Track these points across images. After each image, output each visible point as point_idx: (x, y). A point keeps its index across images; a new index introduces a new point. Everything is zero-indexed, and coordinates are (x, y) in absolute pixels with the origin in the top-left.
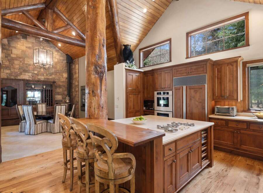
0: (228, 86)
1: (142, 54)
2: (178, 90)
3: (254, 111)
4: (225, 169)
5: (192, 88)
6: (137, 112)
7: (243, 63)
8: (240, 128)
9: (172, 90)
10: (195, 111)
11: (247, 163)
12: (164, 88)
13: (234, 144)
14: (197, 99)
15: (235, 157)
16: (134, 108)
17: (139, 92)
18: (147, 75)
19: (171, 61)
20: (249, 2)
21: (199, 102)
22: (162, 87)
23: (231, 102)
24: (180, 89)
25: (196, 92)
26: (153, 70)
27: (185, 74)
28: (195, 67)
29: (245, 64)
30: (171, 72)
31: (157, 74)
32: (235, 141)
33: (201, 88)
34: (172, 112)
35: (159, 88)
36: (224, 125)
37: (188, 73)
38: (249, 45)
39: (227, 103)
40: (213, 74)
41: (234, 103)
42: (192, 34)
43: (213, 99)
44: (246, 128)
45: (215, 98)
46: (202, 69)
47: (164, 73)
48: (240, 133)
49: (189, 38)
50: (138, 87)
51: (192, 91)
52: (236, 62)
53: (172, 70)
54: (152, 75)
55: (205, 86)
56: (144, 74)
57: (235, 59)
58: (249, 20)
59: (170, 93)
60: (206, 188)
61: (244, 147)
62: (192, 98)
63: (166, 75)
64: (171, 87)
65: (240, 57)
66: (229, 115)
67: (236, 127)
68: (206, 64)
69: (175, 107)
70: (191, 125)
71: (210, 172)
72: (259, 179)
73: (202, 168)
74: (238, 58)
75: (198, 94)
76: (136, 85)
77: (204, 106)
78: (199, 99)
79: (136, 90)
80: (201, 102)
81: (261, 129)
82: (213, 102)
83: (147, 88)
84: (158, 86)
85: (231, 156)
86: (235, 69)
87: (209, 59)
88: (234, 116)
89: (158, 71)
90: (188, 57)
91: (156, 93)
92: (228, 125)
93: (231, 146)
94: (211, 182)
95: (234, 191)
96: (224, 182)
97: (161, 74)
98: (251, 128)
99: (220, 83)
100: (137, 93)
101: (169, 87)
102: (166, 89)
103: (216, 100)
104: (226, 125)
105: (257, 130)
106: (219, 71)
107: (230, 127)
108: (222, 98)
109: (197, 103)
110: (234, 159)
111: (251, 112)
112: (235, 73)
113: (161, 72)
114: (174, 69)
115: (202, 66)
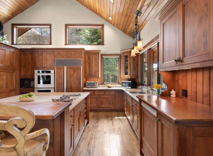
0: (94, 68)
1: (15, 30)
2: (60, 69)
3: (106, 84)
4: (96, 122)
5: (71, 68)
6: (11, 92)
7: (101, 54)
8: (101, 94)
9: (54, 69)
10: (74, 86)
11: (105, 115)
12: (46, 67)
13: (97, 105)
14: (75, 77)
15: (98, 113)
16: (7, 87)
17: (15, 70)
18: (24, 53)
19: (51, 44)
20: (104, 19)
21: (77, 79)
22: (44, 66)
24: (61, 69)
25: (74, 71)
26: (33, 49)
27: (66, 57)
28: (74, 53)
29: (102, 55)
30: (53, 54)
31: (38, 54)
32: (98, 103)
33: (78, 69)
34: (54, 89)
35: (40, 67)
36: (92, 94)
37: (69, 56)
38: (104, 45)
39: (92, 79)
40: (85, 60)
41: (96, 79)
42: (70, 27)
43: (85, 77)
44: (104, 94)
45: (86, 76)
46: (79, 55)
47: (46, 54)
48: (101, 97)
49: (67, 29)
50: (12, 64)
51: (72, 70)
52: (98, 53)
53: (54, 52)
54: (32, 54)
55: (81, 67)
56: (20, 52)
57: (98, 52)
58: (104, 29)
59: (52, 71)
60: (90, 138)
61: (103, 106)
62: (72, 76)
63: (48, 55)
64: (53, 67)
65: (100, 51)
66: (95, 87)
67: (99, 94)
68: (82, 52)
69: (57, 83)
70: (78, 95)
71: (89, 127)
72: (113, 122)
73: (85, 125)
74: (99, 51)
75: (76, 73)
76: (10, 62)
77: (80, 82)
78: (76, 77)
79: (11, 67)
80: (78, 79)
81: (111, 94)
82: (85, 79)
83: (25, 66)
84: (38, 64)
85: (96, 113)
86: (97, 58)
87: (84, 48)
88: (97, 88)
89: (39, 50)
90: (67, 44)
91: (36, 71)
92: (94, 93)
93: (96, 107)
94: (91, 133)
95: (105, 132)
96: (99, 130)
97: (42, 54)
98: (106, 94)
99: (90, 66)
100: (12, 71)
101: (51, 66)
102: (47, 68)
103: (87, 78)
104: (93, 94)
105: (109, 94)
106: (89, 58)
107: (96, 94)
108: (91, 76)
109: (75, 80)
110: (98, 114)
111: (105, 85)
112: (98, 61)
113: (42, 52)
114: (56, 52)
115: (79, 52)
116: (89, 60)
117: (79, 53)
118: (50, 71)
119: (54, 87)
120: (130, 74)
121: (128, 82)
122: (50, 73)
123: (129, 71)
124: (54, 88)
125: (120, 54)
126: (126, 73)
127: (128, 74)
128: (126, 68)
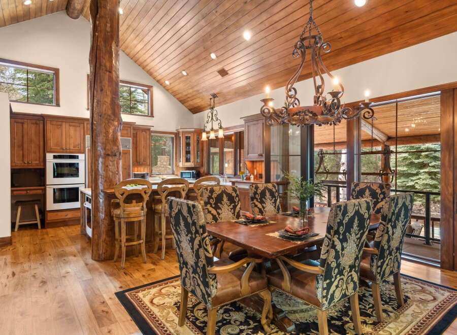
0: (143, 153)
9: (84, 153)
12: (69, 149)
18: (19, 120)
20: (154, 78)
21: (124, 168)
22: (64, 147)
23: (139, 168)
26: (42, 116)
30: (82, 127)
31: (52, 124)
33: (126, 153)
35: (57, 148)
38: (153, 117)
46: (126, 132)
47: (67, 126)
52: (149, 130)
53: (84, 123)
55: (130, 150)
58: (153, 93)
59: (82, 157)
63: (72, 129)
64: (82, 148)
65: (153, 127)
68: (130, 127)
78: (124, 165)
80: (126, 169)
86: (148, 137)
87: (135, 123)
89: (55, 120)
91: (49, 155)
97: (61, 125)
99: (137, 148)
101: (78, 147)
102: (71, 151)
106: (135, 137)
108: (138, 164)
111: (155, 177)
112: (148, 141)
113: (60, 123)
114: (87, 124)
115: (126, 128)
116: (135, 139)
117: (127, 130)
118: (78, 156)
119: (84, 182)
120: (194, 162)
121: (191, 171)
122: (78, 158)
123: (192, 157)
124: (85, 184)
125: (176, 132)
126: (188, 160)
127: (190, 162)
128: (188, 152)
